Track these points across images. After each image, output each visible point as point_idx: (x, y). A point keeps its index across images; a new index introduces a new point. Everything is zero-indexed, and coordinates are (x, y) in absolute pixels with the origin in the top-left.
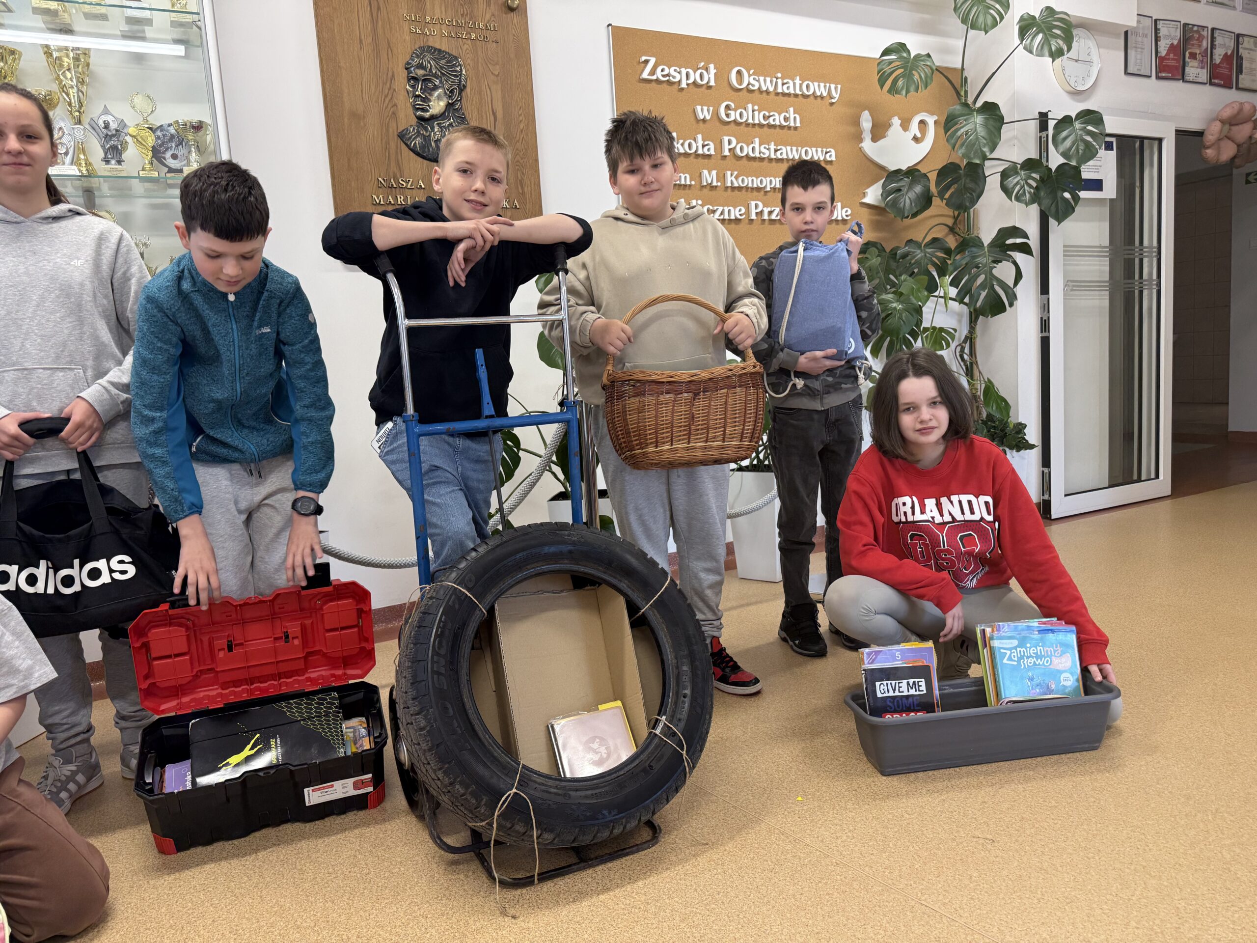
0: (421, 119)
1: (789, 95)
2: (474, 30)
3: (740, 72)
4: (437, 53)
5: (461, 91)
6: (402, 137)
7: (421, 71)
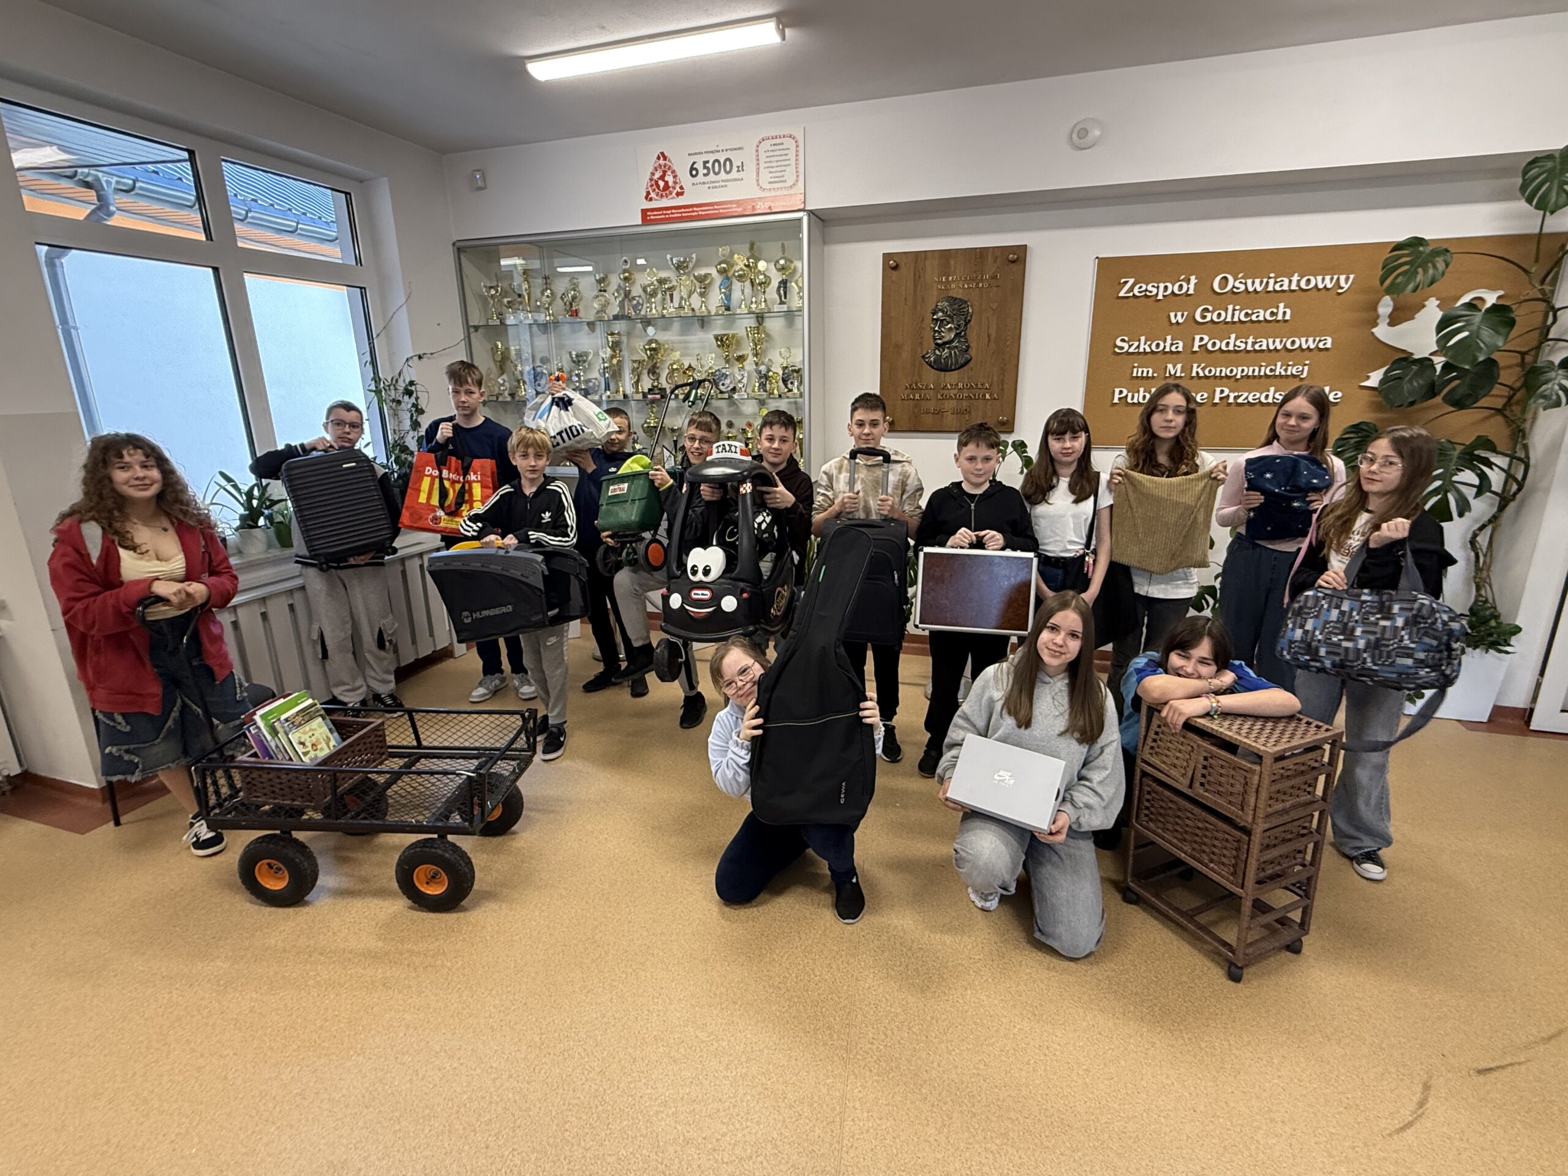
0: (937, 344)
1: (1283, 291)
2: (982, 280)
3: (1225, 278)
4: (953, 301)
5: (966, 325)
6: (923, 357)
7: (940, 314)
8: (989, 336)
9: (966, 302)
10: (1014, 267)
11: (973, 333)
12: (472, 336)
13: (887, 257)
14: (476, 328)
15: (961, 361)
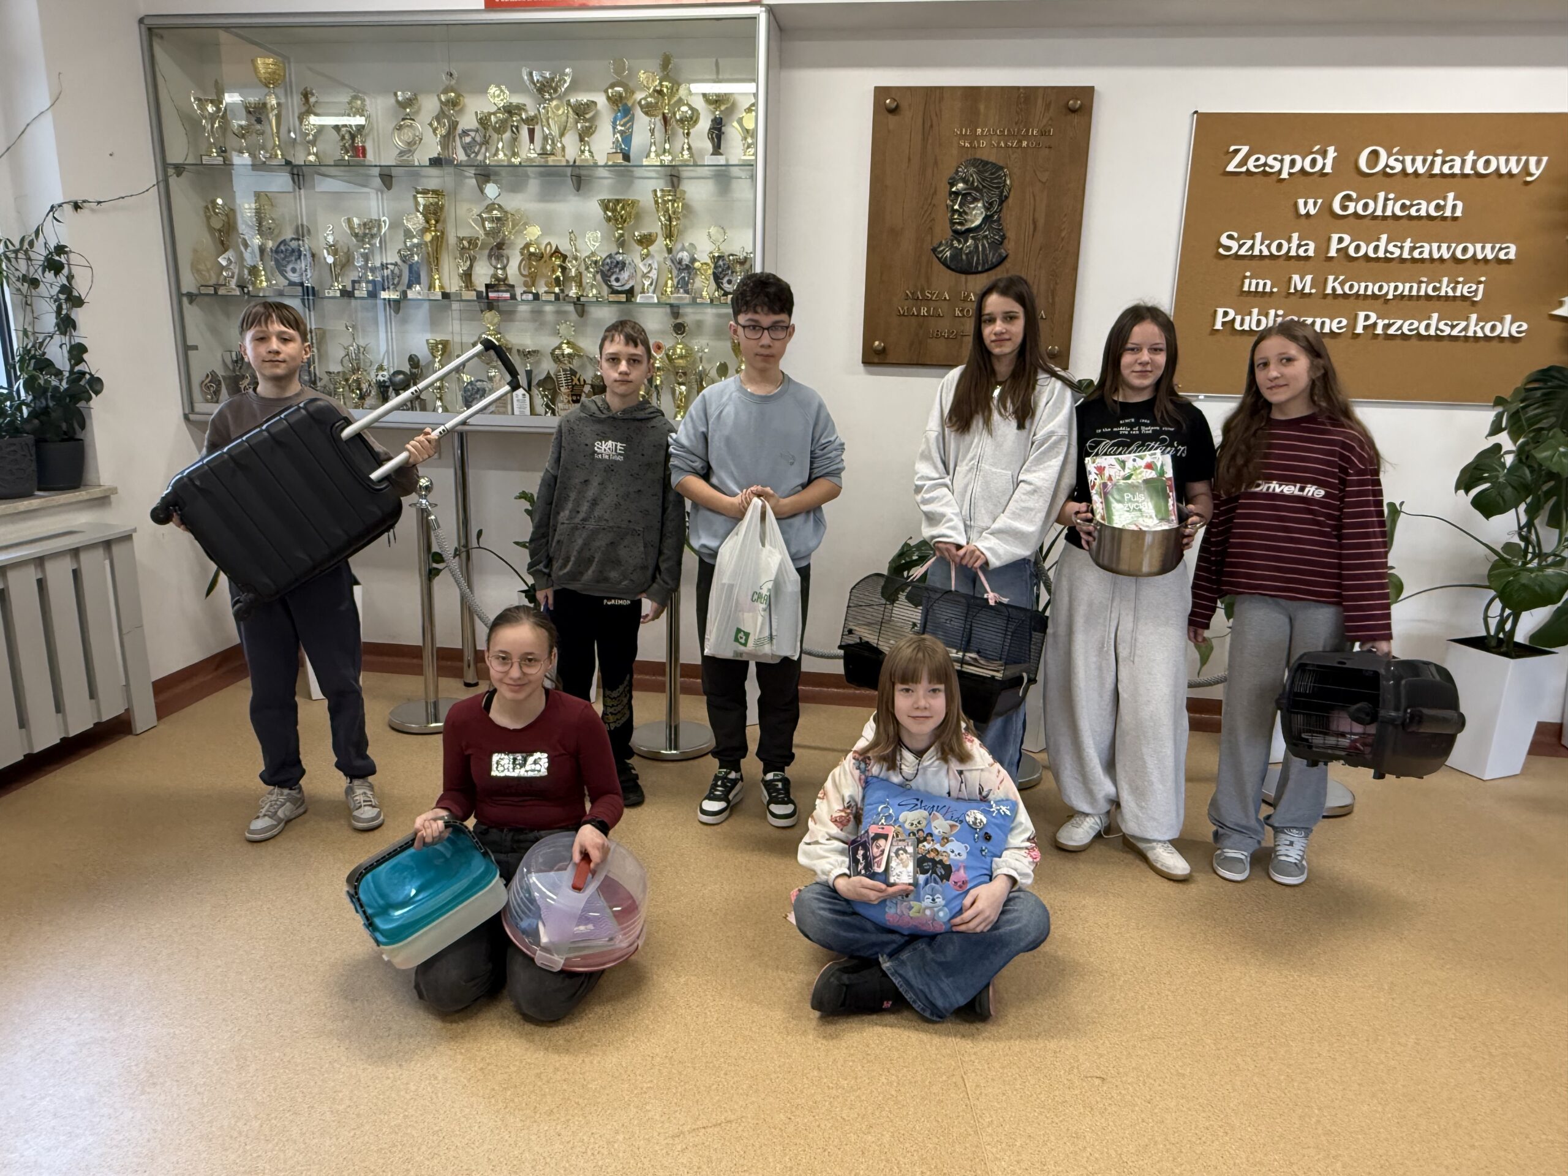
0: (956, 232)
1: (1453, 175)
2: (1026, 136)
3: (1375, 154)
4: (982, 165)
5: (1001, 202)
6: (934, 250)
7: (961, 185)
8: (1035, 223)
9: (1002, 168)
10: (1075, 119)
11: (1010, 218)
12: (171, 180)
13: (881, 93)
14: (179, 169)
15: (992, 258)
